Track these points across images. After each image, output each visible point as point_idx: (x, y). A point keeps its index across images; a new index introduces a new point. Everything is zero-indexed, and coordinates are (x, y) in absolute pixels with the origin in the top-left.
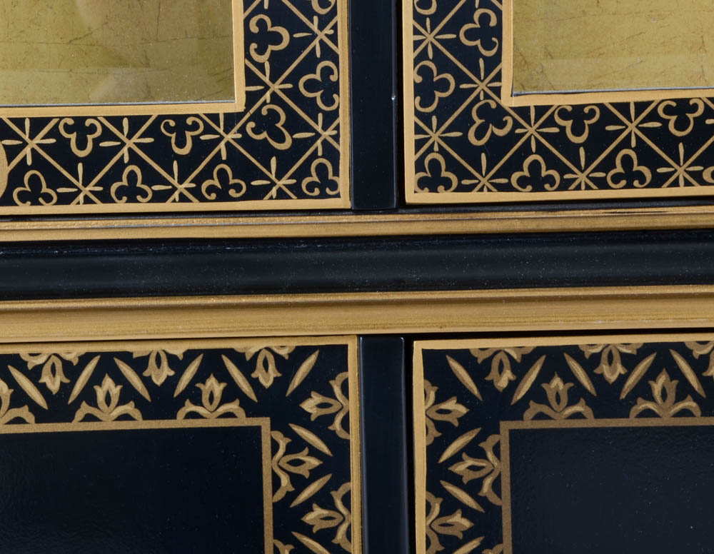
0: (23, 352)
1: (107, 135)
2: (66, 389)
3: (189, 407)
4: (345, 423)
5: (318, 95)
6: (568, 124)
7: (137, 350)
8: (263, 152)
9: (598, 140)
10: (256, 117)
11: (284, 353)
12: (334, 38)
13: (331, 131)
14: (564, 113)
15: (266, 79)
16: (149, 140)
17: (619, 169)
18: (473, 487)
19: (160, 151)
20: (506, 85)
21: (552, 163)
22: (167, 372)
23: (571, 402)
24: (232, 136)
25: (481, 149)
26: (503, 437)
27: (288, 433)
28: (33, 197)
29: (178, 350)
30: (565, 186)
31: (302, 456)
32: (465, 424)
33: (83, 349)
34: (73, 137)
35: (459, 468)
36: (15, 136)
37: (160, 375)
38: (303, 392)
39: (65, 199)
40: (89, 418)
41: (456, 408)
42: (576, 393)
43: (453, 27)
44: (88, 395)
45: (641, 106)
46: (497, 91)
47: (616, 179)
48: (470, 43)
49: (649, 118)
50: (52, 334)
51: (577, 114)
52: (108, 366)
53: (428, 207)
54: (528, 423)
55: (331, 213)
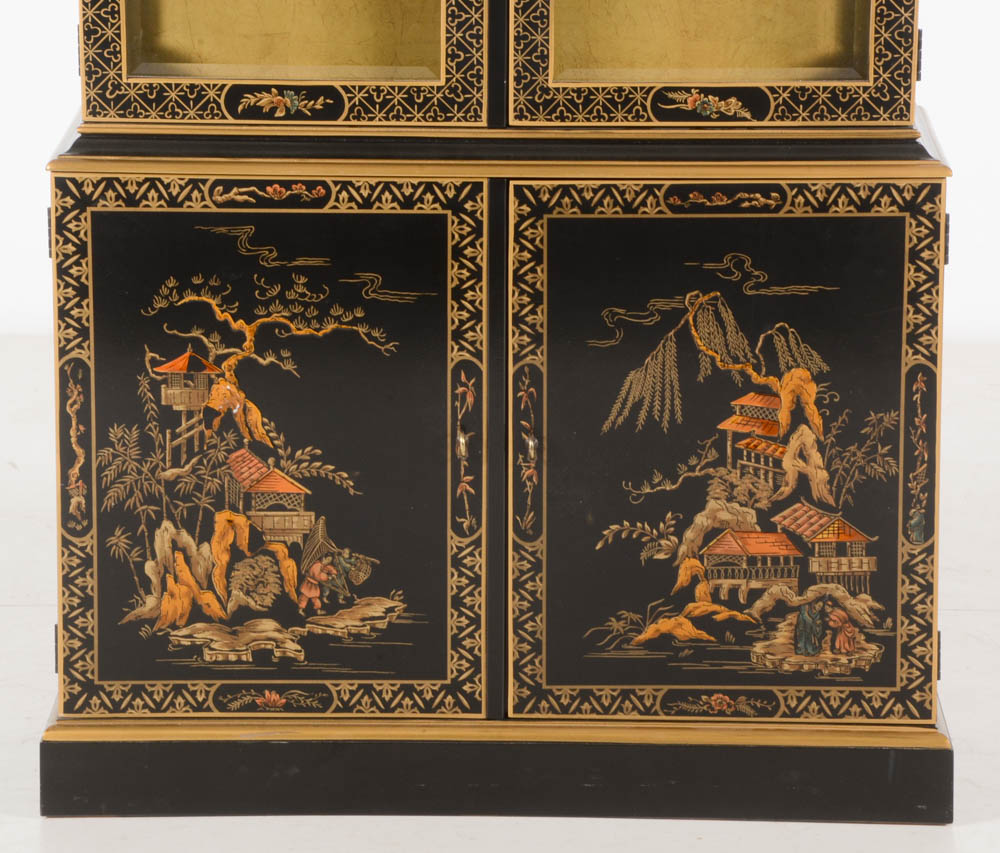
0: (354, 180)
1: (389, 93)
2: (370, 196)
3: (419, 205)
4: (482, 214)
5: (475, 80)
6: (575, 95)
7: (399, 181)
8: (452, 102)
9: (587, 102)
10: (448, 88)
11: (458, 184)
12: (482, 57)
13: (480, 95)
14: (573, 91)
15: (454, 72)
16: (405, 96)
17: (595, 114)
18: (532, 241)
19: (410, 100)
20: (550, 78)
21: (569, 110)
22: (411, 190)
23: (572, 207)
24: (440, 95)
25: (540, 104)
26: (545, 221)
27: (459, 217)
28: (358, 118)
29: (415, 182)
30: (573, 120)
31: (464, 226)
32: (530, 215)
33: (377, 180)
34: (375, 94)
35: (527, 233)
36: (352, 93)
37: (408, 191)
38: (465, 201)
39: (371, 119)
40: (379, 208)
41: (526, 209)
42: (574, 204)
43: (530, 54)
44: (379, 199)
45: (604, 89)
46: (547, 80)
47: (594, 118)
48: (536, 61)
49: (607, 94)
50: (365, 173)
51: (579, 91)
52: (387, 187)
53: (518, 127)
54: (554, 215)
55: (479, 128)
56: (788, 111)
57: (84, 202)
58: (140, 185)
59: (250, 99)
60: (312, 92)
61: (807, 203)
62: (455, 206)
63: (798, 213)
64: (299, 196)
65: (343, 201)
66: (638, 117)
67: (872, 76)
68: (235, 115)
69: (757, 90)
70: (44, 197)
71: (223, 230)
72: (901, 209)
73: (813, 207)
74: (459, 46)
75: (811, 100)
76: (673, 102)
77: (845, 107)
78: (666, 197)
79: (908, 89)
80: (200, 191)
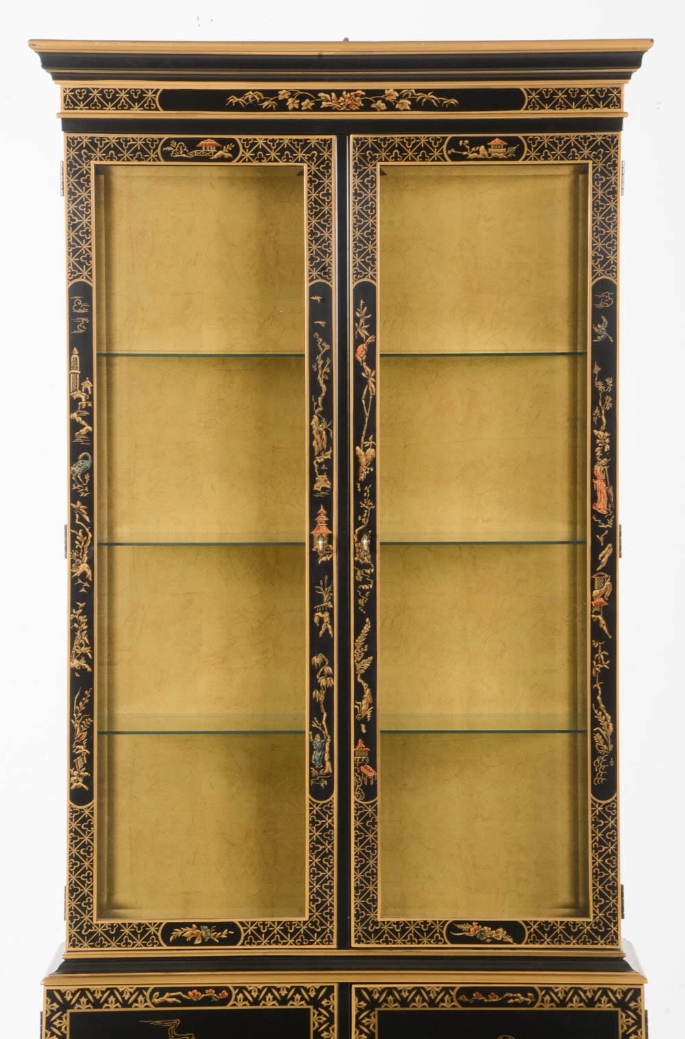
0: (247, 986)
1: (271, 926)
2: (258, 996)
3: (291, 1002)
4: (333, 1008)
5: (328, 916)
6: (395, 926)
7: (278, 986)
8: (313, 931)
9: (403, 931)
10: (311, 922)
11: (317, 987)
12: (333, 901)
13: (331, 927)
14: (394, 923)
15: (314, 911)
16: (282, 928)
17: (409, 939)
18: (368, 1027)
19: (285, 931)
20: (379, 915)
21: (391, 937)
22: (285, 992)
23: (395, 1003)
24: (305, 927)
25: (372, 932)
26: (376, 1013)
27: (318, 1010)
28: (250, 943)
29: (289, 986)
30: (395, 943)
31: (321, 1017)
32: (366, 1009)
33: (263, 985)
34: (262, 927)
35: (364, 1021)
36: (246, 926)
37: (284, 993)
38: (322, 999)
39: (259, 944)
40: (264, 1005)
41: (363, 1004)
42: (396, 1001)
43: (365, 899)
44: (264, 998)
45: (415, 922)
46: (376, 916)
47: (408, 942)
48: (369, 903)
49: (416, 925)
50: (255, 980)
51: (398, 923)
52: (269, 990)
53: (358, 948)
54: (382, 1009)
55: (331, 949)
56: (537, 938)
57: (65, 1006)
58: (103, 993)
59: (178, 932)
60: (220, 927)
61: (552, 1000)
62: (315, 1002)
63: (547, 1008)
64: (210, 998)
65: (240, 1000)
66: (437, 941)
67: (592, 915)
68: (168, 944)
69: (516, 923)
70: (38, 1004)
71: (159, 1022)
72: (615, 1005)
73: (556, 1003)
74: (318, 894)
75: (552, 930)
76: (461, 931)
77: (575, 935)
78: (458, 995)
79: (616, 924)
80: (144, 996)
